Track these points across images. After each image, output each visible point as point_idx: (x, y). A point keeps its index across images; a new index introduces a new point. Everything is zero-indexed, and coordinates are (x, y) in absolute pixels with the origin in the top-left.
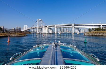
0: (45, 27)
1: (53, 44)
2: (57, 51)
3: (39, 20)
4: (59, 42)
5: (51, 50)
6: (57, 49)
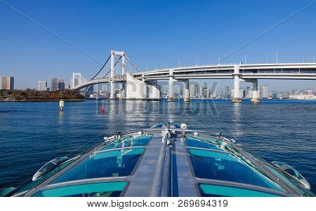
0: (135, 76)
1: (165, 132)
2: (177, 153)
3: (117, 53)
4: (183, 125)
5: (157, 150)
6: (177, 147)
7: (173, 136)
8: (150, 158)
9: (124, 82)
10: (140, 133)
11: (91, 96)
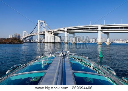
1: (61, 54)
4: (68, 52)
6: (66, 60)
7: (64, 56)
8: (55, 64)
9: (44, 35)
10: (51, 55)
11: (32, 41)
